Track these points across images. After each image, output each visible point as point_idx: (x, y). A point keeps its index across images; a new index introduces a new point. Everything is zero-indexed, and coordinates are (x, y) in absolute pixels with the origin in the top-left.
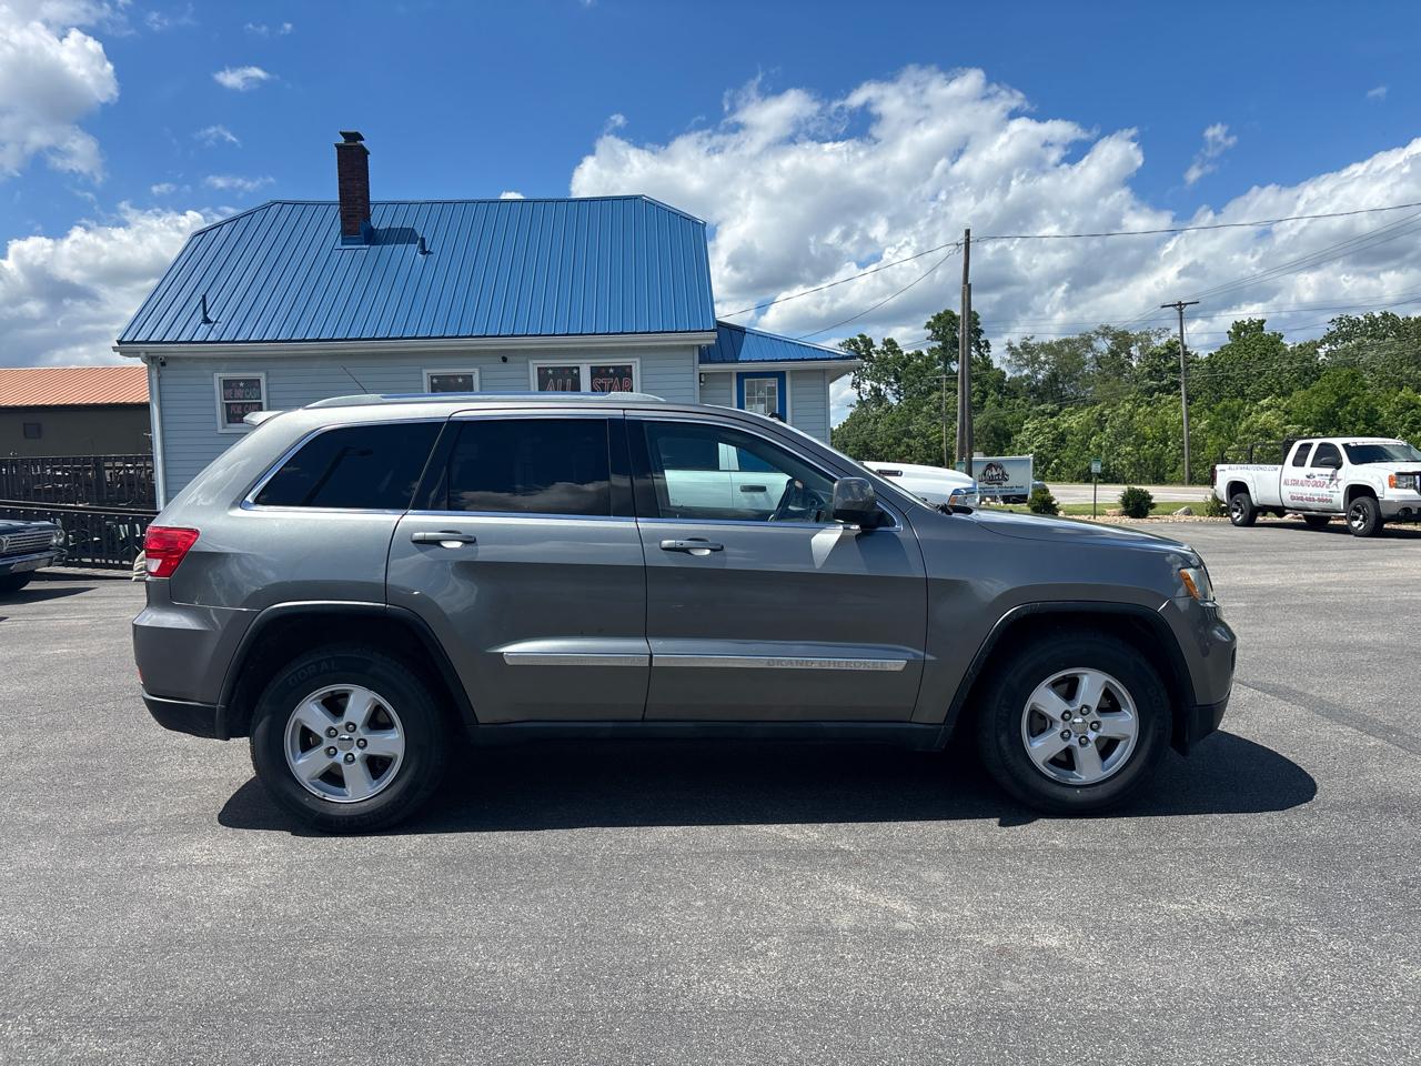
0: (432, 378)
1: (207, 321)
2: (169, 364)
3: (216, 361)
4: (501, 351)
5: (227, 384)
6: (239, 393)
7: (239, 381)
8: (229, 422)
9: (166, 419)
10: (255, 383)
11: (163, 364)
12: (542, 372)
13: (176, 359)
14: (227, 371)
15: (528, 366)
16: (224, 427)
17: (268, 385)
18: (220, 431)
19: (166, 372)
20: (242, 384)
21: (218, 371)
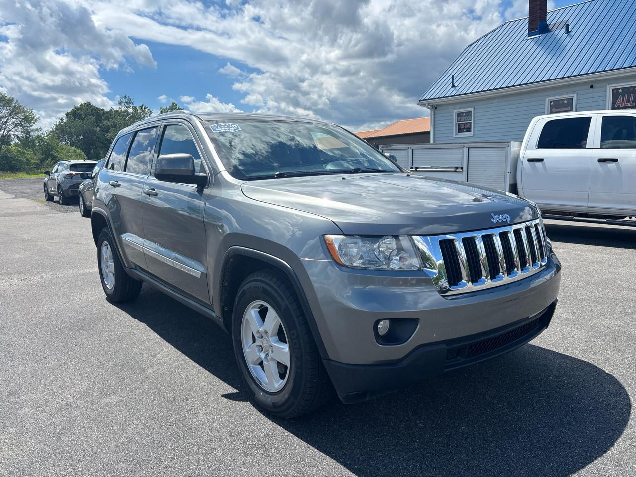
0: (551, 102)
1: (453, 86)
2: (438, 108)
3: (454, 104)
4: (590, 82)
5: (459, 115)
6: (463, 118)
7: (463, 113)
8: (459, 132)
9: (436, 133)
10: (469, 113)
11: (436, 108)
12: (615, 91)
13: (440, 105)
14: (459, 108)
15: (606, 90)
16: (456, 135)
17: (474, 114)
18: (454, 136)
19: (437, 112)
20: (464, 114)
21: (455, 109)
